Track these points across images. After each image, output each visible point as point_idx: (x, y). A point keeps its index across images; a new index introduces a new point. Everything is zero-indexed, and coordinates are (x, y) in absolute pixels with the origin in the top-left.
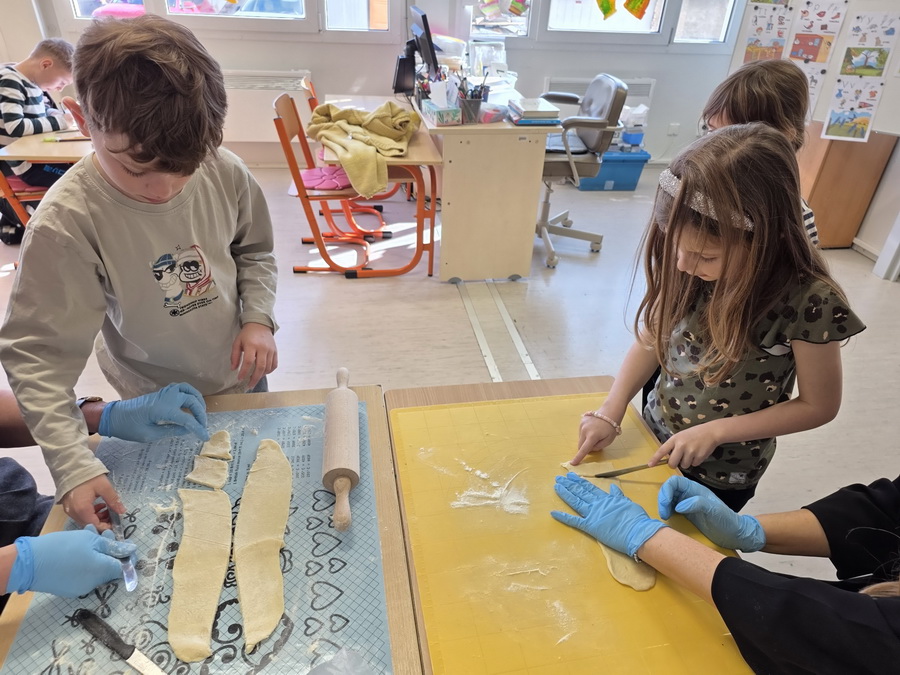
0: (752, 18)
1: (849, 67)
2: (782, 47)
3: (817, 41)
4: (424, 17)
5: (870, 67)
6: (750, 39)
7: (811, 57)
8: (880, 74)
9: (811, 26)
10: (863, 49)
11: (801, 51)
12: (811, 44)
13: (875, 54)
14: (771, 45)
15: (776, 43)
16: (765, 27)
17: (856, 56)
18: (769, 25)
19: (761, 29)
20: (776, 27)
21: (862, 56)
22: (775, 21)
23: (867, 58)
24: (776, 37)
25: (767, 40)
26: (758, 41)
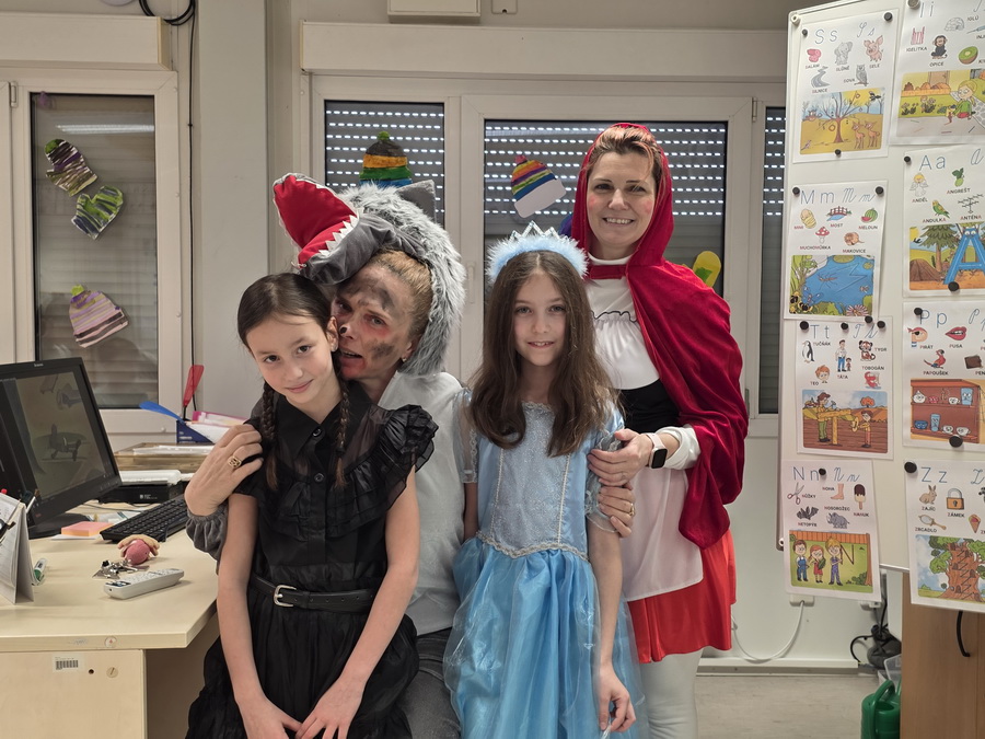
0: (802, 348)
2: (882, 410)
3: (967, 394)
6: (805, 392)
7: (964, 432)
9: (941, 361)
11: (935, 418)
12: (954, 401)
14: (857, 404)
15: (867, 402)
16: (833, 365)
18: (841, 360)
19: (822, 370)
20: (858, 366)
22: (854, 353)
24: (863, 386)
25: (845, 393)
26: (824, 396)
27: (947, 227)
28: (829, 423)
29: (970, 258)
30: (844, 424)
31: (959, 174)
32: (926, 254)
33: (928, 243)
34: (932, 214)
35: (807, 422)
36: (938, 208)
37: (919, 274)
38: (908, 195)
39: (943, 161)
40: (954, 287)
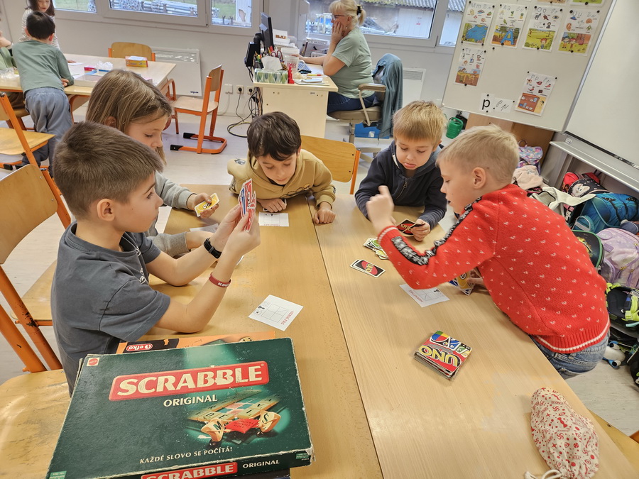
0: (462, 54)
2: (478, 75)
4: (269, 19)
6: (460, 67)
15: (475, 72)
16: (469, 61)
18: (471, 60)
19: (466, 62)
20: (476, 62)
22: (475, 58)
24: (475, 68)
25: (470, 69)
26: (464, 69)
27: (505, 27)
29: (509, 37)
30: (467, 77)
31: (512, 13)
32: (498, 34)
33: (500, 31)
34: (503, 23)
35: (458, 76)
36: (505, 22)
37: (495, 39)
38: (498, 16)
39: (510, 8)
40: (503, 44)
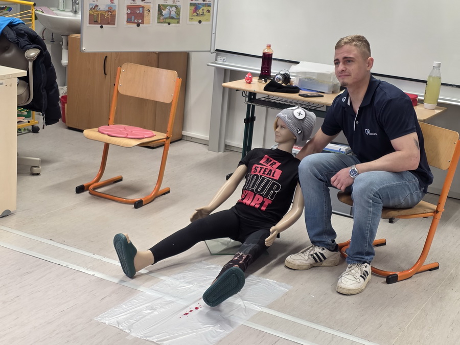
1: (162, 18)
2: (115, 11)
3: (141, 9)
5: (172, 18)
6: (91, 5)
8: (178, 22)
10: (167, 6)
11: (133, 17)
12: (138, 12)
13: (174, 9)
14: (107, 9)
15: (110, 8)
17: (164, 10)
21: (167, 10)
23: (170, 12)
25: (103, 5)
26: (97, 6)
28: (98, 15)
